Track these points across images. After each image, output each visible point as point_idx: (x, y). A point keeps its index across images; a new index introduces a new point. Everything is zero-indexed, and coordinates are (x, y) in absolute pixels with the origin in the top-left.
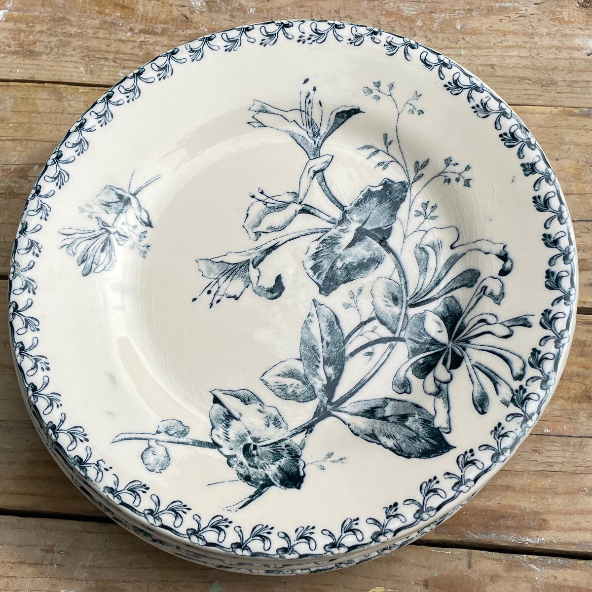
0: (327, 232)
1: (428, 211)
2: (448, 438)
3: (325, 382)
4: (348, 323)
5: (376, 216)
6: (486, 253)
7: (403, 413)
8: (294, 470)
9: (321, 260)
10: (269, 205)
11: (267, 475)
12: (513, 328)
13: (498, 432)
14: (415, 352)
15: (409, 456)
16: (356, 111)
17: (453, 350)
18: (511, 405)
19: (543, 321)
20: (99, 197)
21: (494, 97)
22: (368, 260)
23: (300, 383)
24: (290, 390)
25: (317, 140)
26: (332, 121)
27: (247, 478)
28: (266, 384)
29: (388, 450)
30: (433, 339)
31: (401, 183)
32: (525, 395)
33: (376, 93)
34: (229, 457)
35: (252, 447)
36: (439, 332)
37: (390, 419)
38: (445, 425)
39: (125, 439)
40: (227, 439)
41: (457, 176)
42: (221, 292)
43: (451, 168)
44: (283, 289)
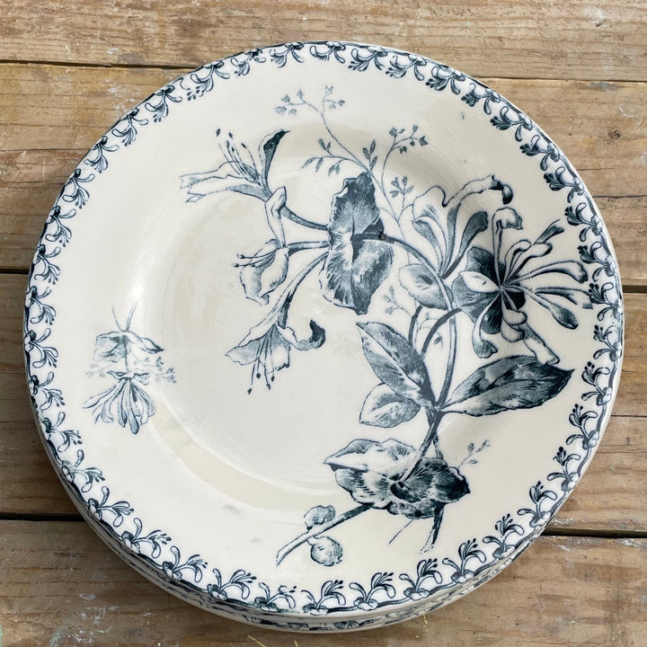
0: (326, 257)
1: (401, 185)
2: (562, 366)
3: (419, 389)
4: (401, 324)
5: (359, 217)
6: (481, 192)
7: (505, 371)
8: (452, 480)
9: (337, 286)
10: (257, 265)
11: (432, 500)
12: (548, 241)
13: (599, 334)
14: (475, 314)
15: (540, 403)
16: (282, 134)
17: (508, 292)
18: (594, 305)
19: (570, 219)
20: (98, 352)
21: (399, 53)
22: (380, 259)
23: (396, 403)
24: (393, 416)
25: (260, 181)
26: (264, 156)
27: (418, 514)
28: (368, 423)
29: (518, 410)
30: (483, 293)
31: (362, 175)
32: (600, 290)
33: (289, 108)
34: (388, 507)
35: (398, 486)
36: (484, 284)
37: (497, 383)
38: (550, 357)
39: (287, 554)
40: (372, 494)
41: (410, 141)
42: (269, 369)
43: (400, 137)
44: (323, 331)
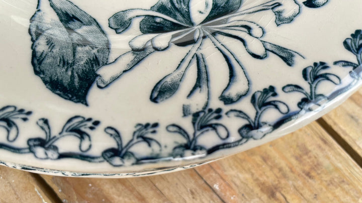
2: (93, 92)
7: (89, 40)
12: (270, 54)
13: (145, 132)
14: (161, 9)
19: (310, 70)
30: (188, 13)
32: (214, 121)
36: (200, 12)
37: (74, 34)
38: (107, 79)
